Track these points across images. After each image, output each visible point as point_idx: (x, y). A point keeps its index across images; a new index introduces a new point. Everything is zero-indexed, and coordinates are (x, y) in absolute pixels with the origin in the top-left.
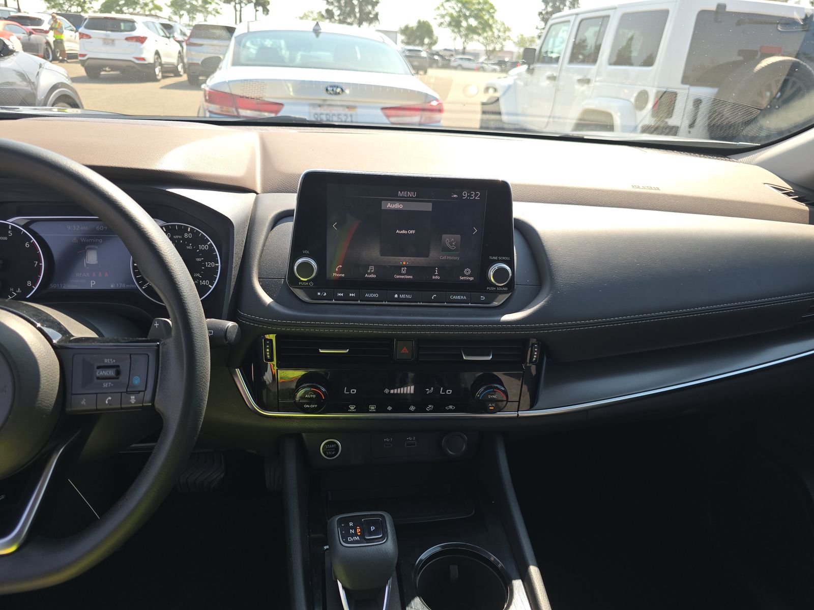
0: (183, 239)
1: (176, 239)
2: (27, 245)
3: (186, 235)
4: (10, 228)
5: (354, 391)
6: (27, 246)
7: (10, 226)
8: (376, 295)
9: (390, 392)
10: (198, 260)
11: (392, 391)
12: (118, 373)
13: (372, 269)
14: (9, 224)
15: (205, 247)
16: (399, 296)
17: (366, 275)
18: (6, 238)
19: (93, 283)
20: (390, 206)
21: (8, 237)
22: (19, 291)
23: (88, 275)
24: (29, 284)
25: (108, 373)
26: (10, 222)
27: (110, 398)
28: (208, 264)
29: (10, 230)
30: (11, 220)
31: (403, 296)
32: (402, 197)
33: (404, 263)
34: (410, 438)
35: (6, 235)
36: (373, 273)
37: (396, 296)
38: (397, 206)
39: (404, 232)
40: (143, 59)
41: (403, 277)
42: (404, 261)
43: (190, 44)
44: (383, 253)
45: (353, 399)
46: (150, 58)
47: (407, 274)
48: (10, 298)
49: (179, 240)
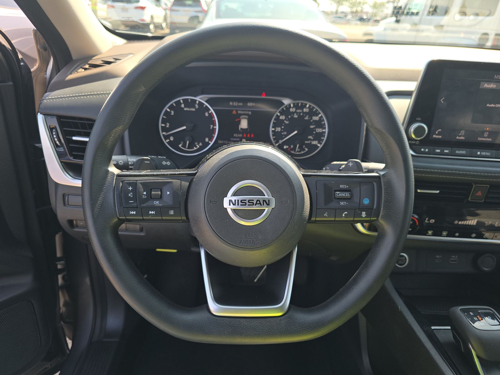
0: (303, 112)
1: (298, 112)
2: (207, 114)
3: (305, 110)
5: (432, 221)
8: (464, 152)
9: (458, 223)
10: (312, 127)
11: (460, 223)
12: (352, 195)
13: (463, 132)
14: (197, 100)
15: (316, 118)
16: (481, 153)
17: (457, 138)
20: (486, 86)
21: (195, 109)
22: (201, 144)
23: (241, 135)
24: (207, 140)
25: (345, 195)
27: (346, 213)
28: (318, 130)
29: (197, 104)
30: (199, 97)
31: (484, 153)
32: (497, 79)
33: (488, 129)
34: (454, 257)
36: (463, 136)
37: (479, 153)
38: (492, 86)
39: (493, 105)
40: (143, 20)
41: (484, 139)
42: (488, 127)
43: (171, 10)
44: (474, 121)
45: (430, 227)
46: (147, 20)
47: (488, 137)
48: (195, 148)
49: (300, 113)
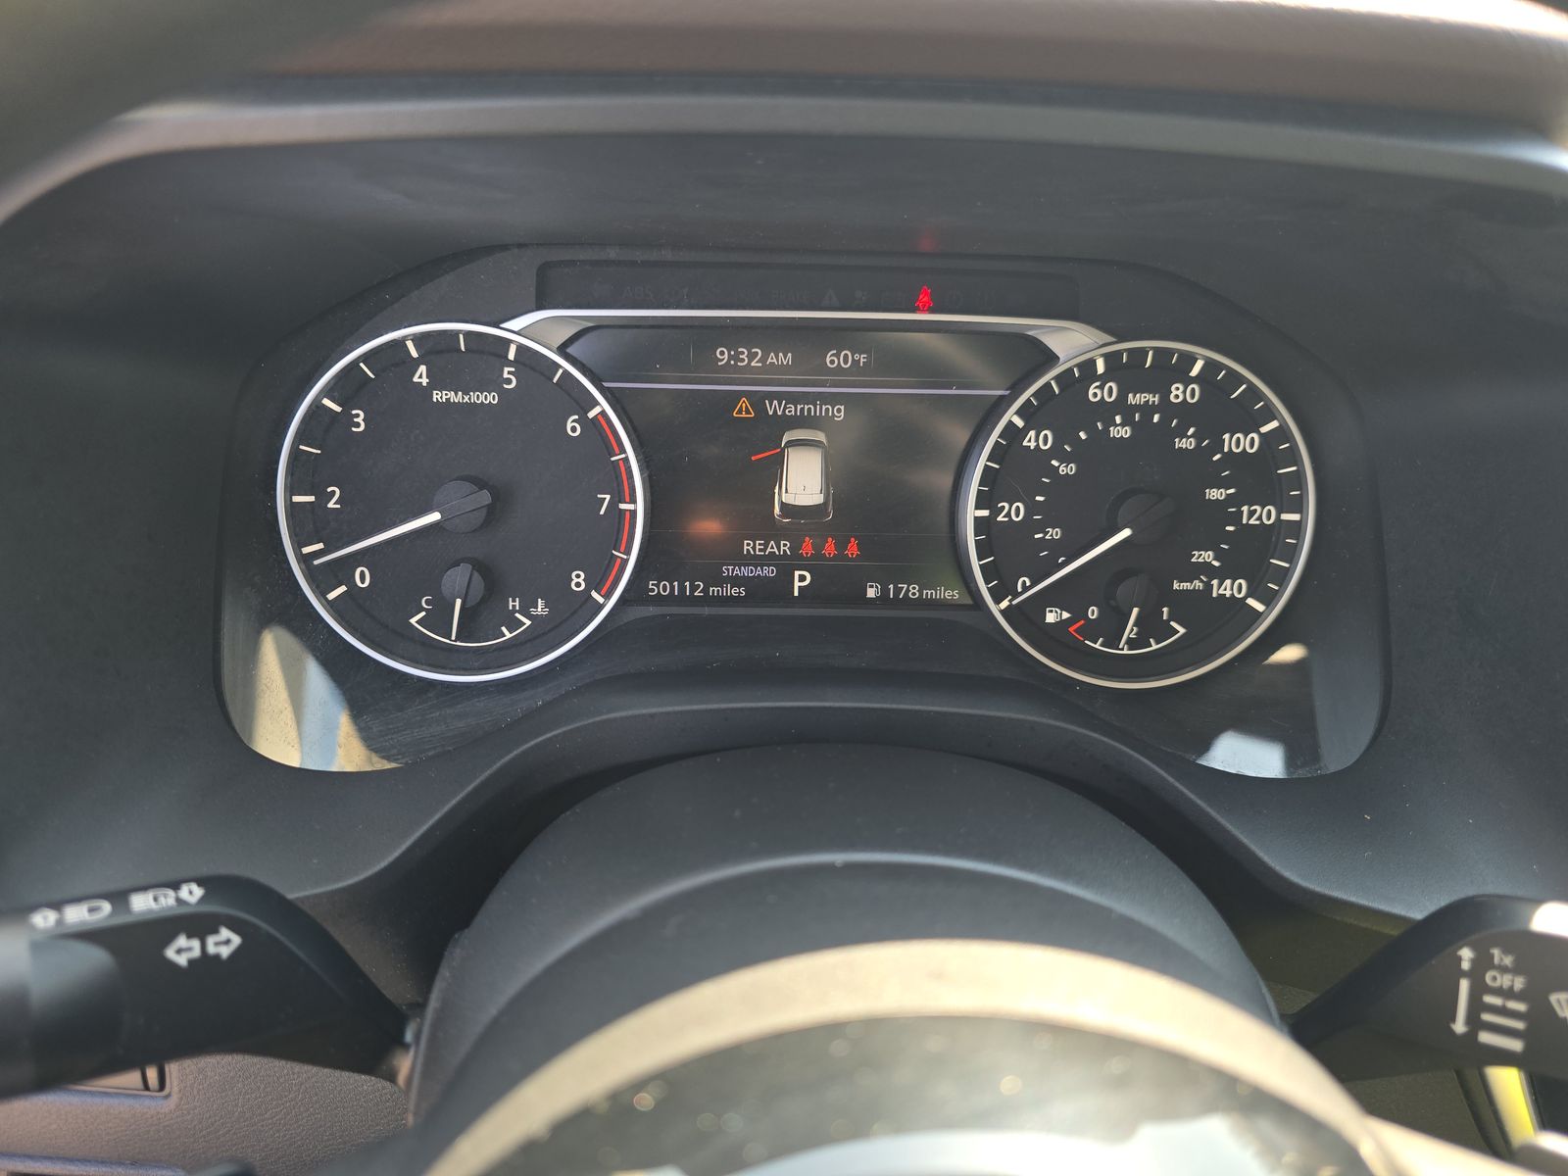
0: (1165, 406)
1: (1137, 408)
2: (572, 426)
3: (1177, 393)
4: (511, 356)
6: (574, 429)
7: (513, 349)
10: (1215, 494)
14: (509, 342)
15: (1245, 443)
18: (492, 398)
19: (802, 578)
21: (503, 393)
22: (540, 608)
23: (785, 546)
24: (578, 585)
26: (518, 329)
28: (1252, 513)
29: (510, 363)
30: (517, 324)
35: (494, 383)
48: (508, 635)
49: (1147, 410)
